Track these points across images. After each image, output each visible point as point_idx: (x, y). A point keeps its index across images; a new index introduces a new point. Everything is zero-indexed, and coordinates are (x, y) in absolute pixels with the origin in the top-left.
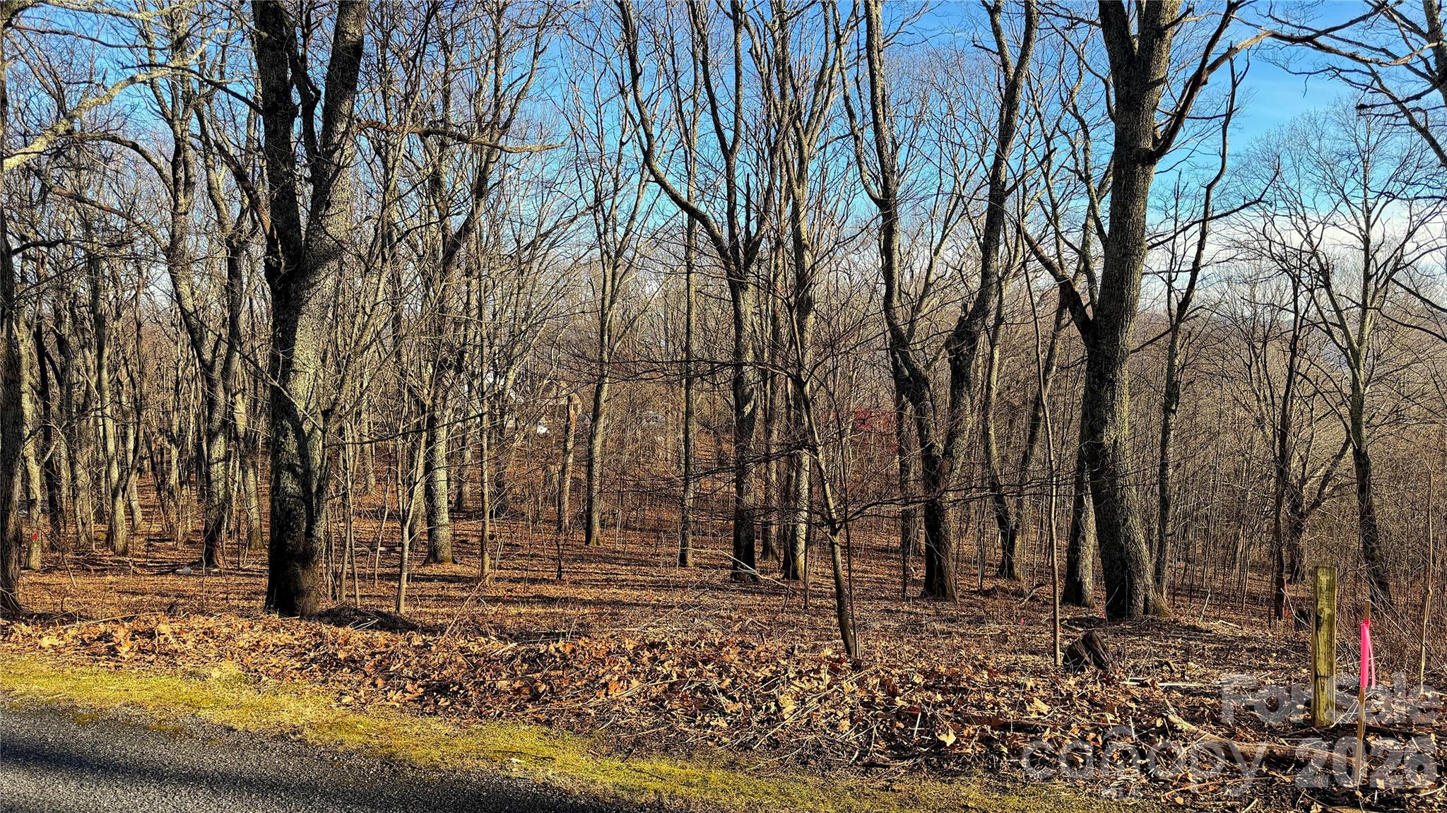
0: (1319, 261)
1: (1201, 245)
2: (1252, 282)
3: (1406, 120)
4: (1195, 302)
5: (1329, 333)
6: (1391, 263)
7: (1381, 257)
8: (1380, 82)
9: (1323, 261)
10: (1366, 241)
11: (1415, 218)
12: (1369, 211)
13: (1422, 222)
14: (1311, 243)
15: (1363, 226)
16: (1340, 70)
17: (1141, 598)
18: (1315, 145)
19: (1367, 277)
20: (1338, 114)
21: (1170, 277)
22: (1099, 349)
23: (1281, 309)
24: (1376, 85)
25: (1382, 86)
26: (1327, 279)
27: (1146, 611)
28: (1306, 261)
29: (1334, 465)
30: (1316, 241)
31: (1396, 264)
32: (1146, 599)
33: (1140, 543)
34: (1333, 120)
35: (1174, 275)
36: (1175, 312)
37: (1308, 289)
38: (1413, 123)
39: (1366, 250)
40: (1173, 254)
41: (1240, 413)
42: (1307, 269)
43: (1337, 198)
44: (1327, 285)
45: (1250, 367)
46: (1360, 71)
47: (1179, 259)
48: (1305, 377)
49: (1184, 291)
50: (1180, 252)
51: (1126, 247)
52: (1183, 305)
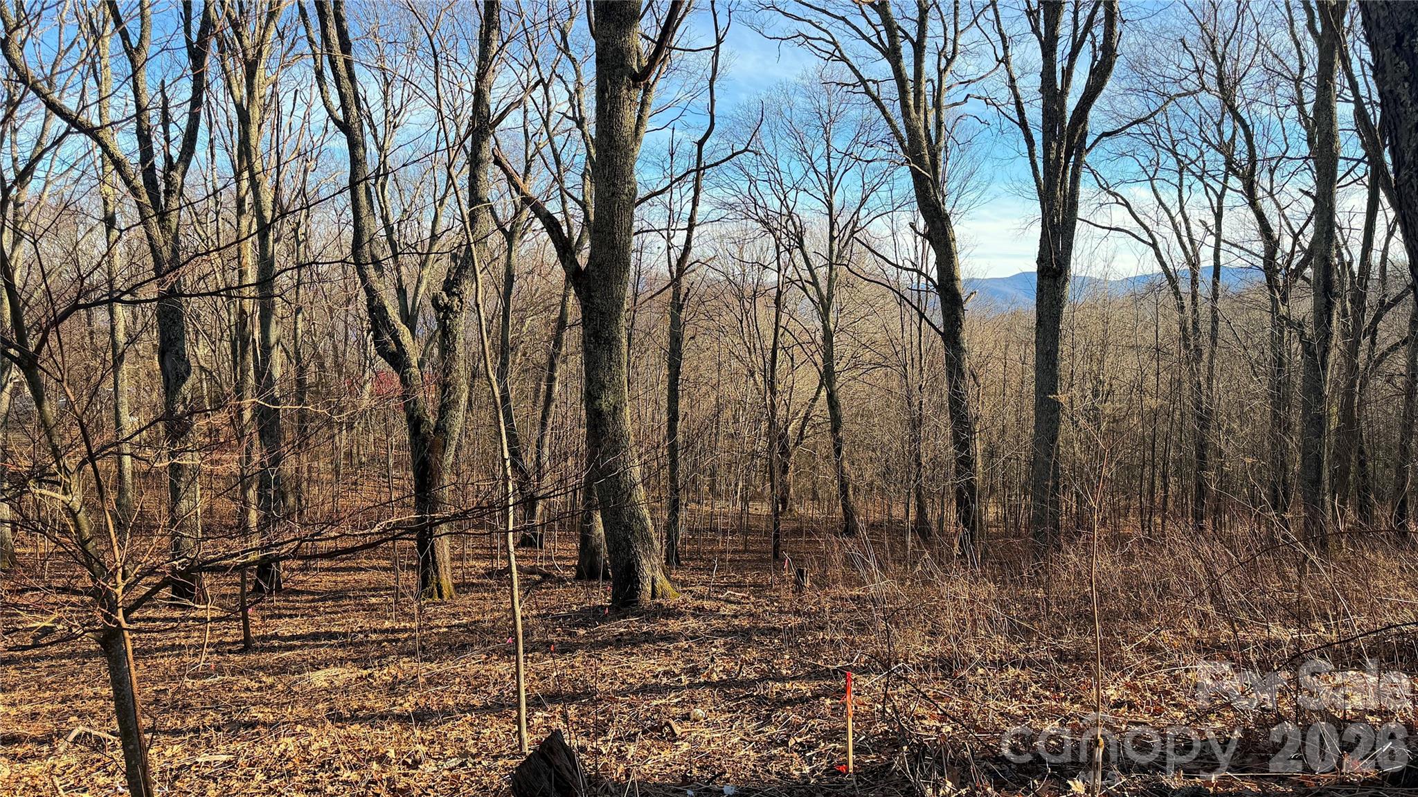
0: (794, 223)
1: (695, 202)
2: (740, 243)
3: (862, 89)
4: (692, 257)
5: (804, 289)
6: (850, 226)
7: (841, 222)
8: (840, 51)
9: (798, 224)
10: (830, 207)
11: (866, 187)
12: (832, 179)
13: (873, 190)
14: (787, 207)
15: (827, 191)
16: (808, 38)
17: (648, 582)
18: (787, 114)
19: (832, 238)
20: (804, 86)
21: (668, 234)
22: (593, 304)
23: (765, 267)
24: (837, 53)
25: (842, 54)
26: (801, 241)
27: (654, 596)
28: (783, 224)
29: (811, 406)
30: (791, 205)
31: (854, 227)
32: (654, 581)
33: (645, 519)
34: (802, 93)
35: (672, 233)
36: (674, 269)
37: (787, 249)
38: (868, 92)
39: (830, 214)
40: (670, 210)
41: (735, 364)
42: (784, 230)
43: (807, 166)
44: (801, 245)
45: (741, 322)
46: (824, 40)
47: (676, 216)
48: (785, 329)
49: (682, 248)
50: (676, 208)
51: (614, 185)
52: (681, 261)
